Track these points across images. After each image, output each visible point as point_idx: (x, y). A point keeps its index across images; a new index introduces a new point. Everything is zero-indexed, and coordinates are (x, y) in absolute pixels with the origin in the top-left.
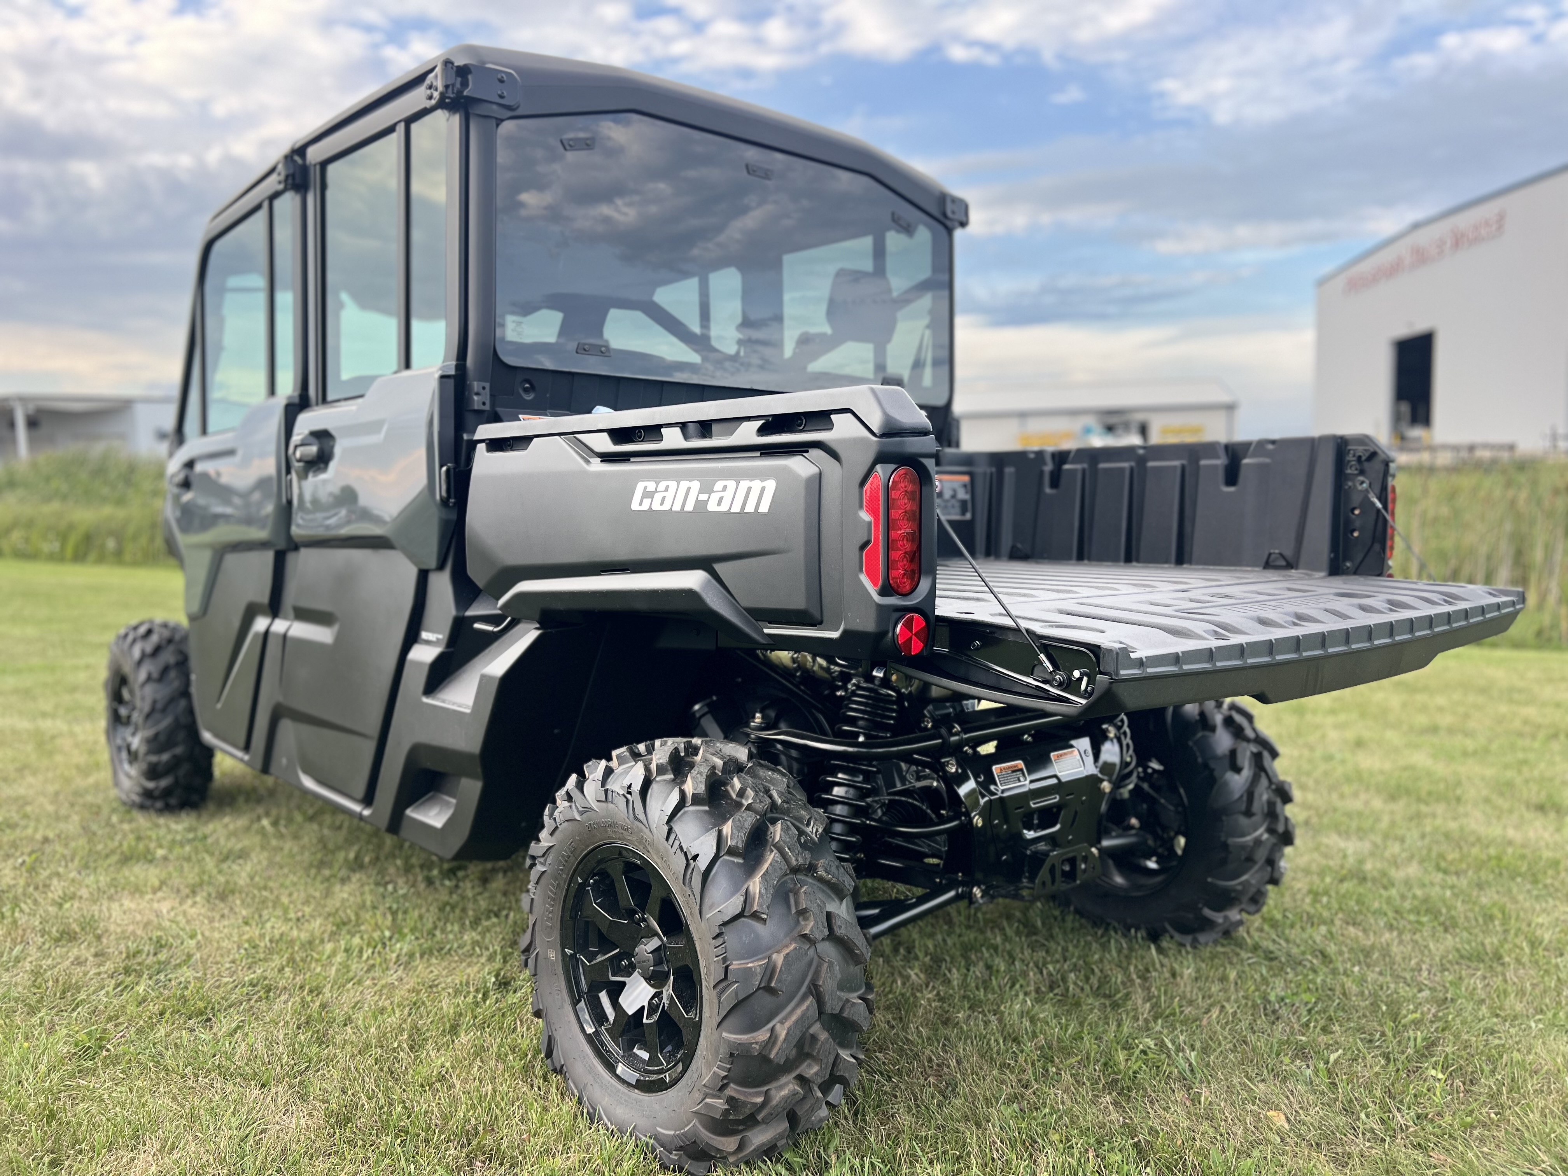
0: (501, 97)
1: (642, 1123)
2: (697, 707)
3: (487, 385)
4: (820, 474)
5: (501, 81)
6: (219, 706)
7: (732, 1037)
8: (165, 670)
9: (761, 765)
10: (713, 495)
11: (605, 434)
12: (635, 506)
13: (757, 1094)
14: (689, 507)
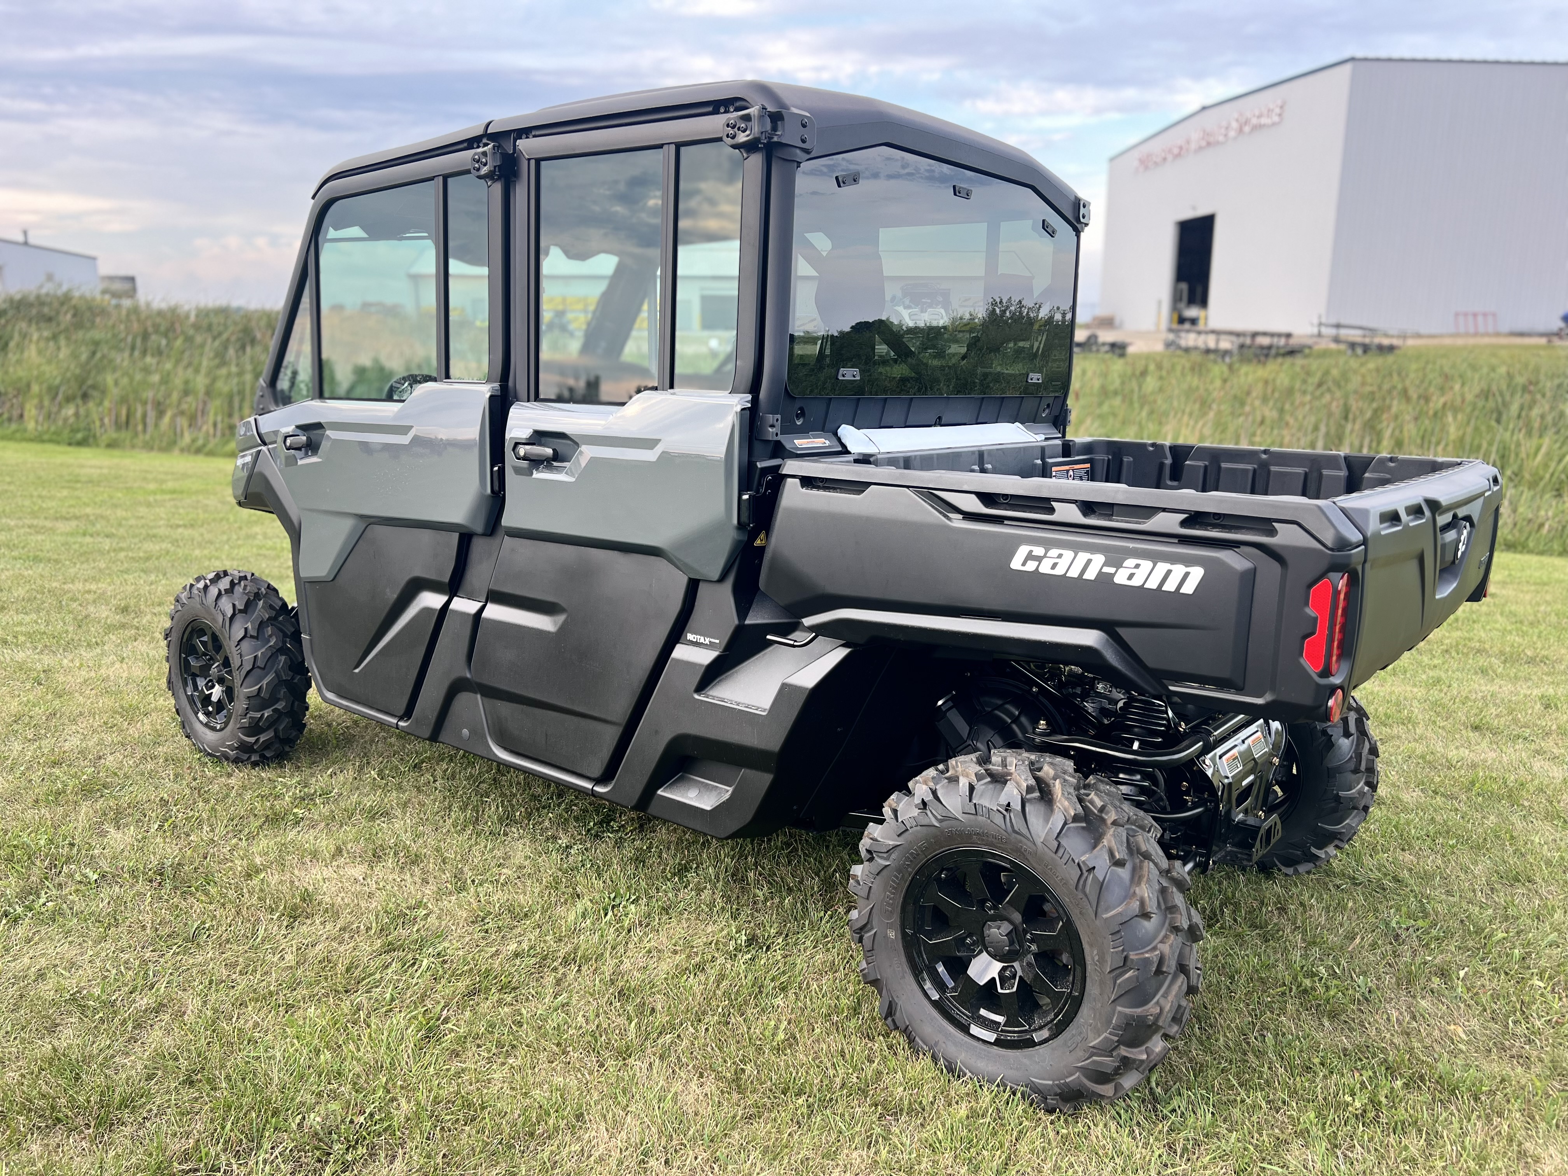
0: (804, 141)
1: (1011, 1073)
2: (940, 703)
3: (779, 416)
4: (1255, 569)
5: (804, 126)
6: (357, 671)
7: (1128, 1011)
8: (261, 626)
9: (1102, 781)
10: (1121, 570)
11: (973, 496)
12: (1016, 564)
13: (1141, 1053)
14: (1090, 575)
